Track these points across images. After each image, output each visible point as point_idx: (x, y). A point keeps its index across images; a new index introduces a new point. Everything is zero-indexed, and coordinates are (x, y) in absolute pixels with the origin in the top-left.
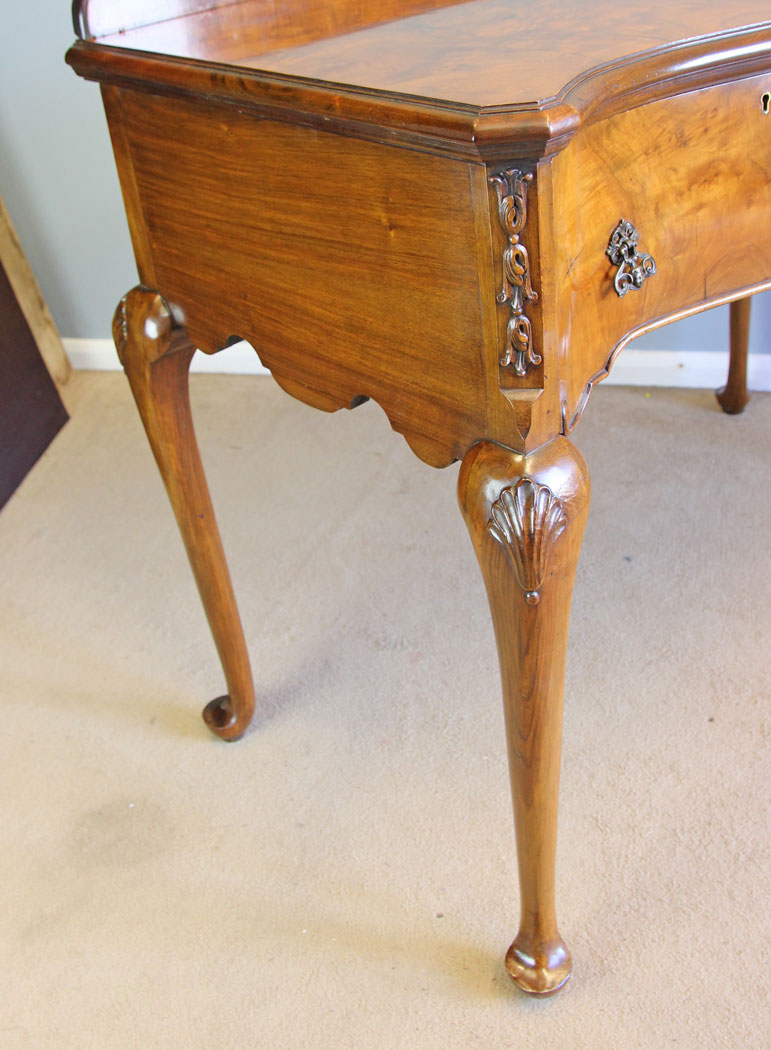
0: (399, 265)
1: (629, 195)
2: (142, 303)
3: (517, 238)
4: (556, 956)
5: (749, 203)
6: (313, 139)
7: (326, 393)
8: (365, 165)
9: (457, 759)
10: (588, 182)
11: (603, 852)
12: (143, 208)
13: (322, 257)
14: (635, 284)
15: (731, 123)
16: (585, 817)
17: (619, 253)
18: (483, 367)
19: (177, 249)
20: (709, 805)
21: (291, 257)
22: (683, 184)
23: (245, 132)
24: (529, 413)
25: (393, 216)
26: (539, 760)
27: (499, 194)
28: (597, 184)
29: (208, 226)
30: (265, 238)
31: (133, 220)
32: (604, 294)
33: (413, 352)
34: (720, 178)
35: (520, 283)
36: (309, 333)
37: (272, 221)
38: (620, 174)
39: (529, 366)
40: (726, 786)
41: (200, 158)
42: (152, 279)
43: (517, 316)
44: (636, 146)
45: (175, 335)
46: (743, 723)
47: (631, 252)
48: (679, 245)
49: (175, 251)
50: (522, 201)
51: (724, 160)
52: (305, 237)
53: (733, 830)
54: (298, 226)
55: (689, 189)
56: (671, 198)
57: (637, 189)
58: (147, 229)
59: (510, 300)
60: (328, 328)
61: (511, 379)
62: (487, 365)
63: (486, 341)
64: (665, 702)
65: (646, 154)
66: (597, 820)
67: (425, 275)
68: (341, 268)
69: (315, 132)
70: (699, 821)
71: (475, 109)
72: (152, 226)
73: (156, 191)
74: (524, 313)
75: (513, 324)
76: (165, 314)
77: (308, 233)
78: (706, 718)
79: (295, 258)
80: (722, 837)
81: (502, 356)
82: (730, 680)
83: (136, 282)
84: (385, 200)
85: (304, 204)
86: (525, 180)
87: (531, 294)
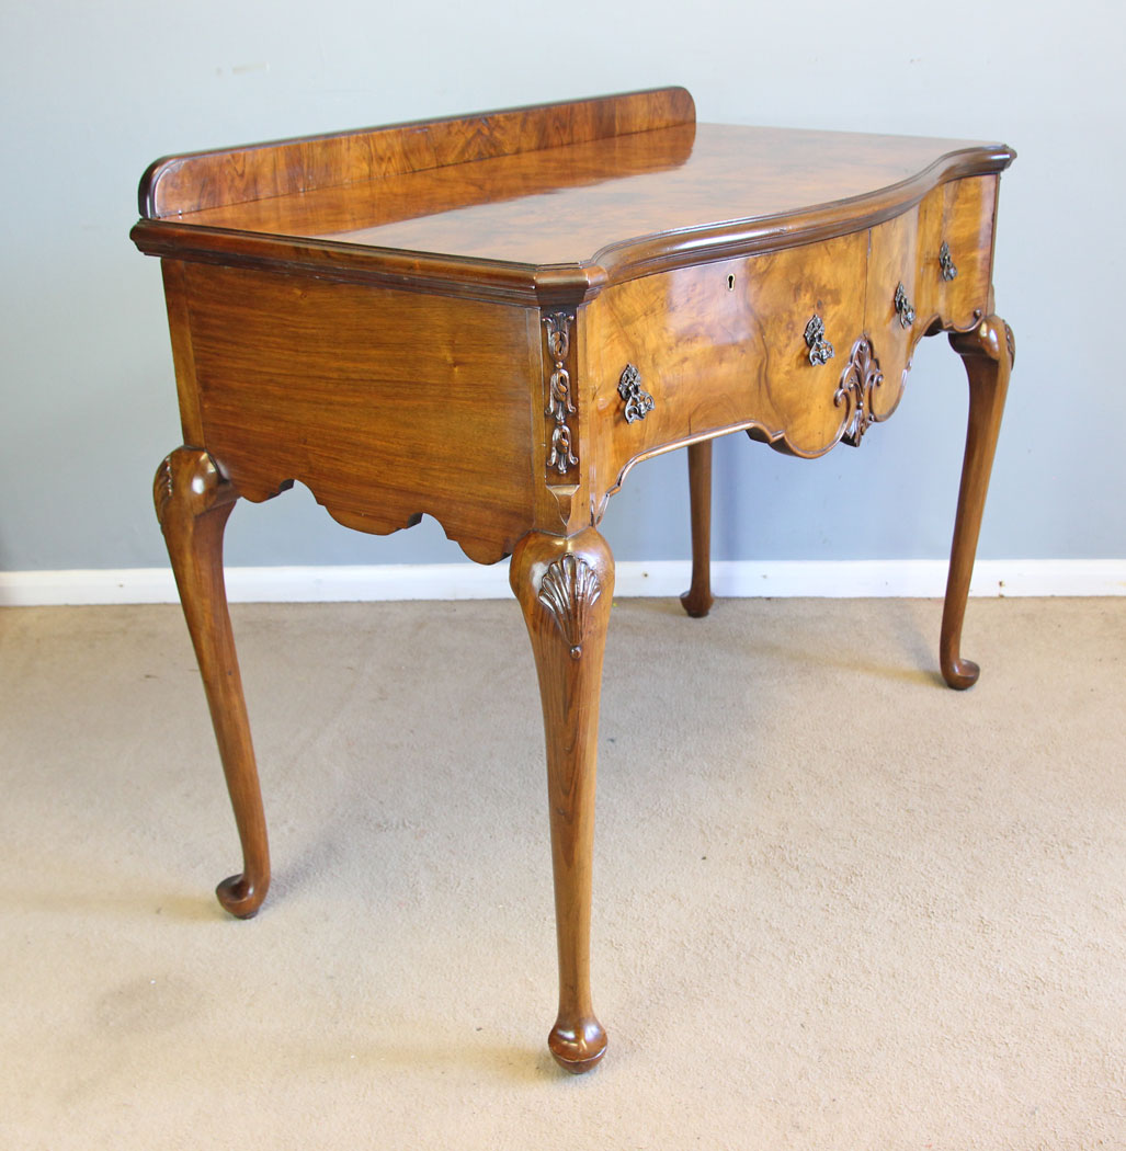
0: (461, 395)
1: (633, 346)
2: (189, 460)
3: (561, 364)
4: (590, 1032)
5: (721, 361)
6: (388, 298)
7: (382, 518)
8: (435, 315)
9: (474, 910)
10: (605, 331)
11: (621, 965)
12: (197, 371)
13: (388, 397)
14: (640, 415)
15: (706, 295)
16: (600, 941)
17: (627, 391)
18: (532, 470)
19: (233, 405)
20: (709, 921)
21: (357, 400)
22: (674, 340)
23: (318, 295)
24: (569, 502)
25: (459, 355)
26: (578, 814)
27: (549, 331)
28: (611, 335)
29: (271, 381)
30: (331, 386)
31: (183, 383)
32: (616, 423)
33: (471, 467)
34: (699, 339)
35: (564, 399)
36: (369, 465)
37: (340, 370)
38: (626, 328)
39: (569, 465)
40: (723, 905)
41: (270, 320)
42: (199, 439)
43: (561, 425)
44: (638, 308)
45: (222, 489)
46: (733, 858)
47: (636, 390)
48: (670, 390)
49: (229, 408)
50: (566, 336)
51: (702, 324)
52: (373, 381)
53: (733, 936)
54: (367, 372)
55: (677, 346)
56: (664, 351)
57: (639, 341)
58: (200, 390)
59: (556, 413)
60: (390, 458)
61: (555, 477)
62: (535, 467)
63: (535, 448)
64: (661, 849)
65: (646, 314)
66: (612, 942)
67: (484, 400)
68: (406, 403)
69: (390, 291)
70: (702, 933)
71: (534, 267)
72: (205, 387)
73: (214, 353)
74: (565, 424)
75: (557, 433)
76: (211, 469)
77: (375, 378)
78: (699, 858)
79: (361, 400)
80: (724, 942)
81: (549, 457)
82: (718, 827)
83: (179, 442)
84: (452, 343)
85: (373, 352)
86: (569, 320)
87: (570, 408)
